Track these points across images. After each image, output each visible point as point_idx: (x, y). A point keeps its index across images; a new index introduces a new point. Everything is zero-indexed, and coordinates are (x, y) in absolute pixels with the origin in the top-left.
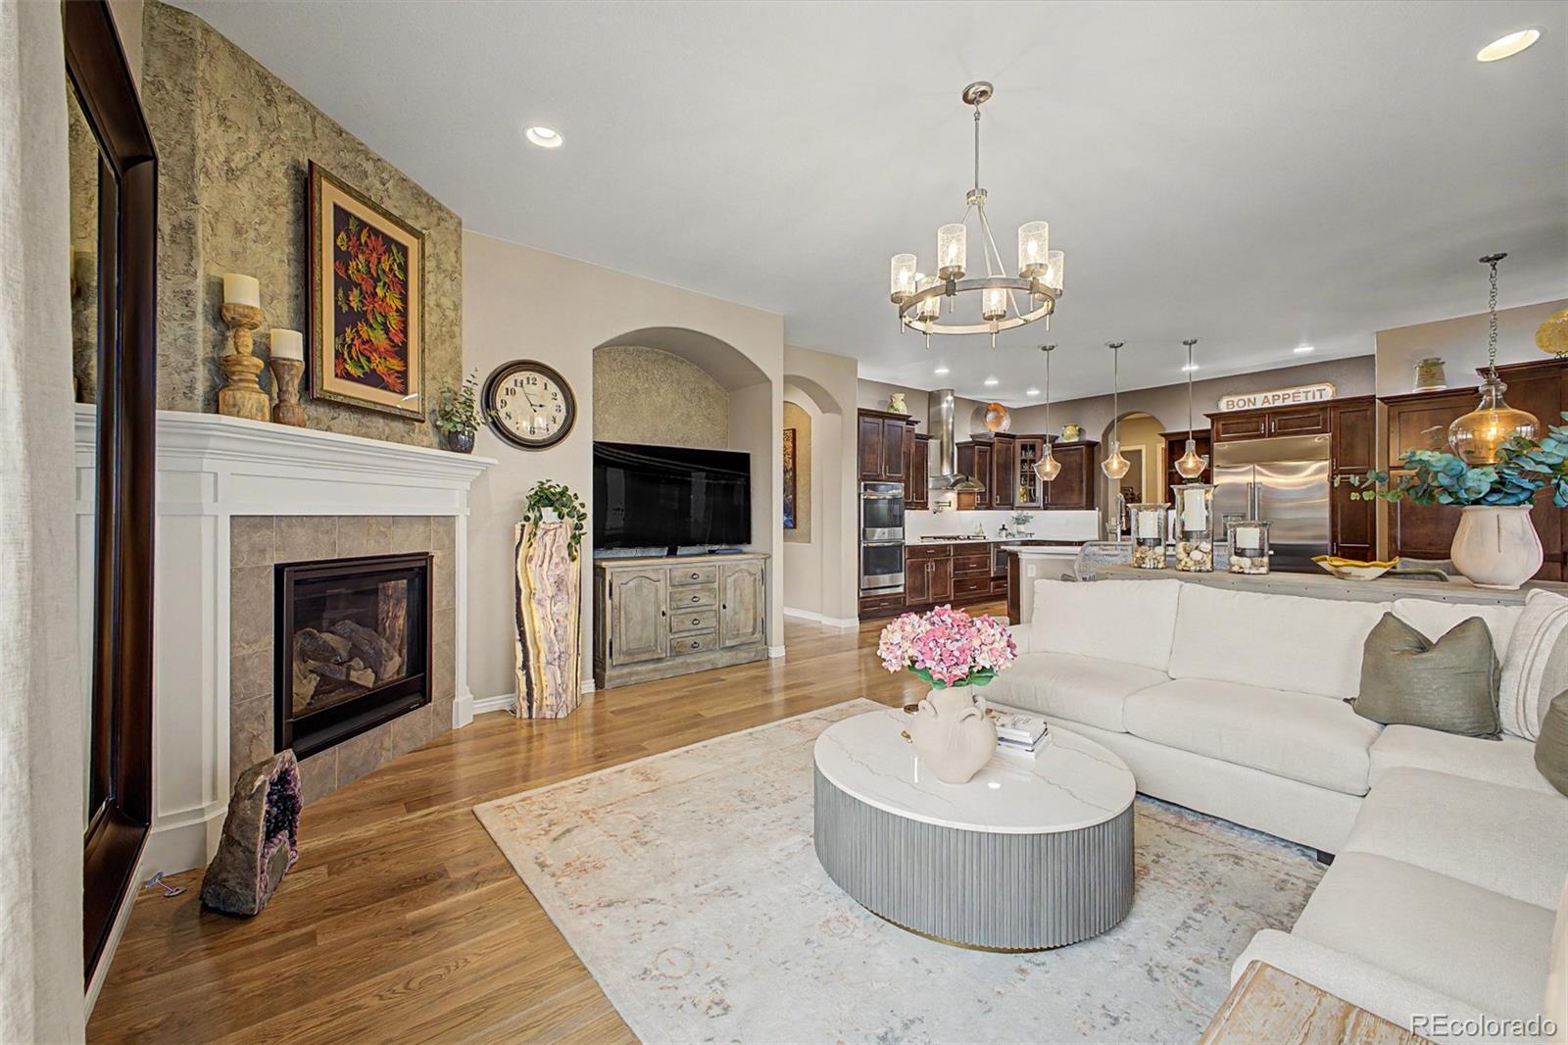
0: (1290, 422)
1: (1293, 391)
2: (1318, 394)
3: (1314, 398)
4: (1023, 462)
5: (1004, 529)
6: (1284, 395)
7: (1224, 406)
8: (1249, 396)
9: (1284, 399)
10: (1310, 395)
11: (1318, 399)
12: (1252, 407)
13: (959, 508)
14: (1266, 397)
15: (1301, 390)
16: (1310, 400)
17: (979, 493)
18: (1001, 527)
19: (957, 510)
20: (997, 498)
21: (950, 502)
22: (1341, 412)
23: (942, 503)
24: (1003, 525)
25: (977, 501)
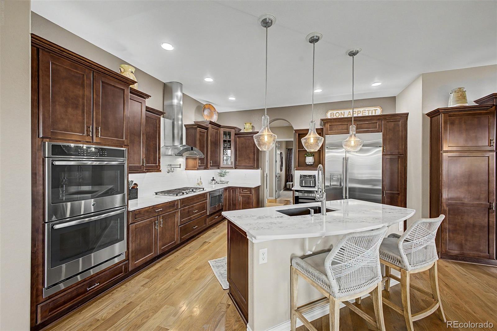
0: (363, 126)
1: (362, 110)
2: (374, 111)
3: (372, 113)
4: (225, 141)
5: (213, 180)
6: (358, 111)
7: (329, 116)
8: (341, 111)
9: (358, 114)
10: (370, 112)
11: (374, 114)
12: (342, 117)
13: (187, 168)
14: (349, 112)
15: (366, 109)
16: (370, 114)
17: (200, 159)
18: (212, 179)
19: (186, 169)
20: (211, 162)
21: (180, 165)
22: (387, 122)
23: (173, 166)
24: (213, 178)
25: (199, 164)
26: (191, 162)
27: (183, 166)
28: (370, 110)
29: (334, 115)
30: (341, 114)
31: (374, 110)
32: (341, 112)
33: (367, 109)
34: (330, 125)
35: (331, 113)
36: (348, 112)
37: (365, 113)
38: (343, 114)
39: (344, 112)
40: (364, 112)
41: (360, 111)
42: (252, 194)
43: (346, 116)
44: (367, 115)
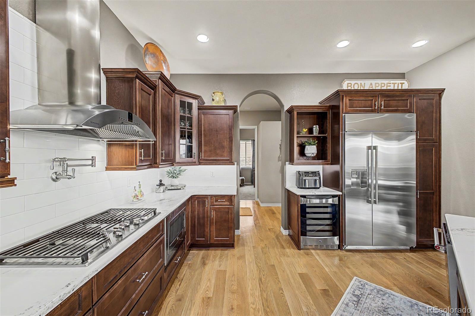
0: (391, 103)
1: (387, 81)
2: (400, 85)
3: (398, 87)
4: (183, 118)
5: (161, 184)
7: (345, 86)
9: (381, 87)
10: (396, 85)
12: (362, 89)
13: (111, 167)
16: (396, 88)
17: (142, 146)
18: (158, 183)
19: (107, 169)
20: (162, 154)
21: (93, 159)
22: (419, 99)
23: (69, 163)
24: (161, 181)
25: (141, 156)
26: (119, 153)
27: (101, 162)
28: (396, 83)
29: (352, 86)
30: (360, 85)
31: (400, 83)
32: (361, 83)
33: (392, 81)
34: (349, 100)
35: (348, 84)
36: (370, 84)
37: (390, 86)
38: (363, 86)
39: (365, 83)
40: (388, 85)
41: (384, 84)
42: (232, 205)
43: (367, 88)
44: (392, 88)
